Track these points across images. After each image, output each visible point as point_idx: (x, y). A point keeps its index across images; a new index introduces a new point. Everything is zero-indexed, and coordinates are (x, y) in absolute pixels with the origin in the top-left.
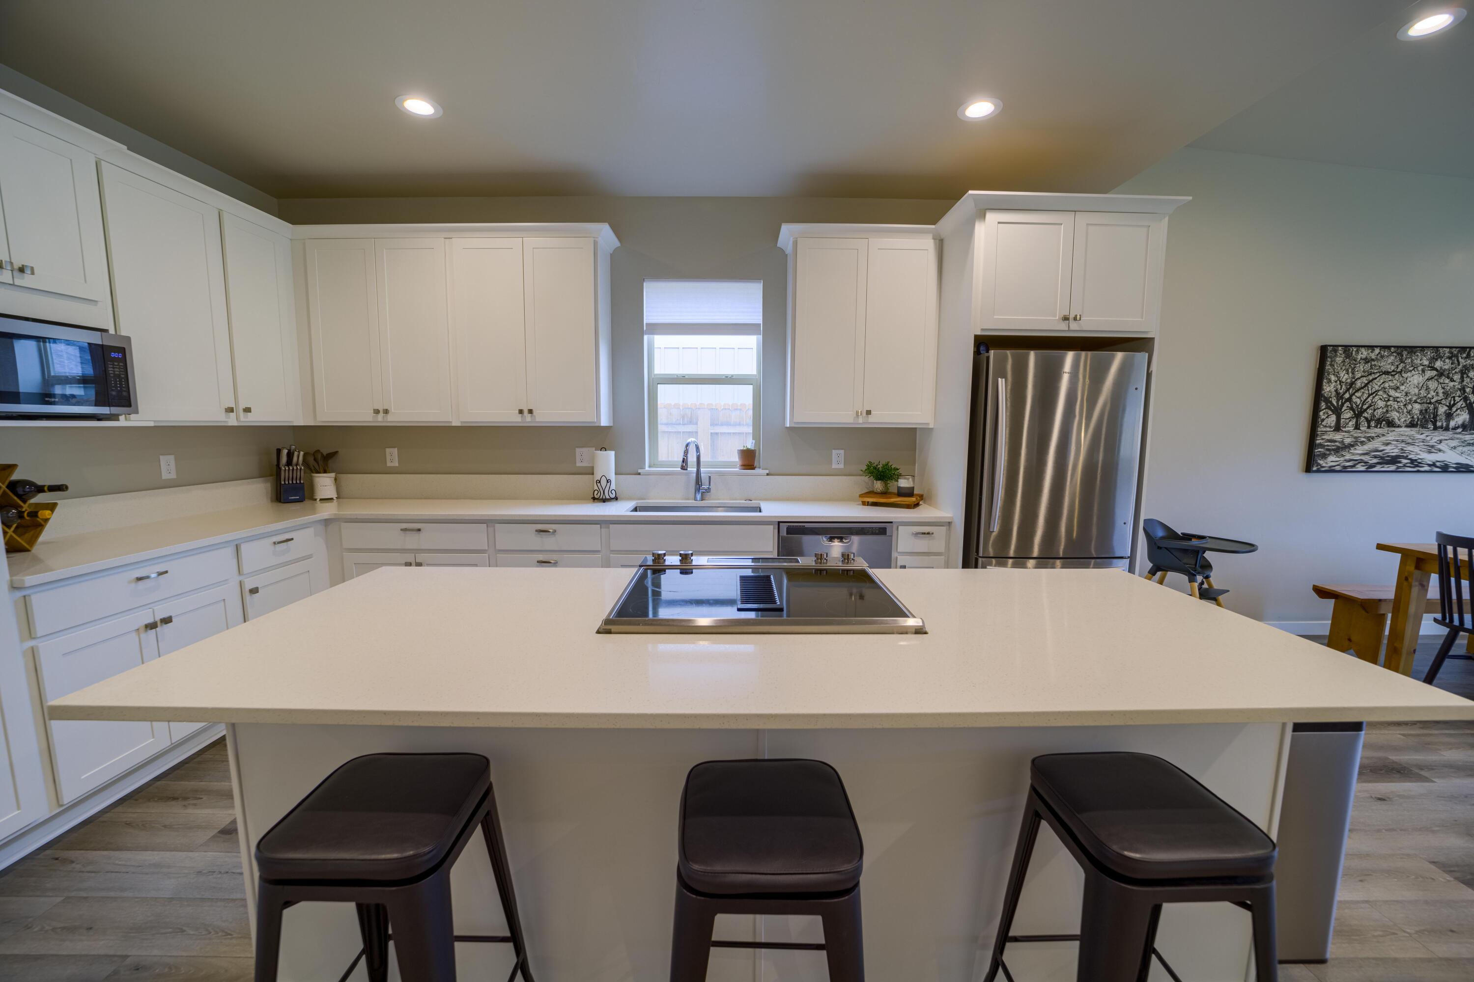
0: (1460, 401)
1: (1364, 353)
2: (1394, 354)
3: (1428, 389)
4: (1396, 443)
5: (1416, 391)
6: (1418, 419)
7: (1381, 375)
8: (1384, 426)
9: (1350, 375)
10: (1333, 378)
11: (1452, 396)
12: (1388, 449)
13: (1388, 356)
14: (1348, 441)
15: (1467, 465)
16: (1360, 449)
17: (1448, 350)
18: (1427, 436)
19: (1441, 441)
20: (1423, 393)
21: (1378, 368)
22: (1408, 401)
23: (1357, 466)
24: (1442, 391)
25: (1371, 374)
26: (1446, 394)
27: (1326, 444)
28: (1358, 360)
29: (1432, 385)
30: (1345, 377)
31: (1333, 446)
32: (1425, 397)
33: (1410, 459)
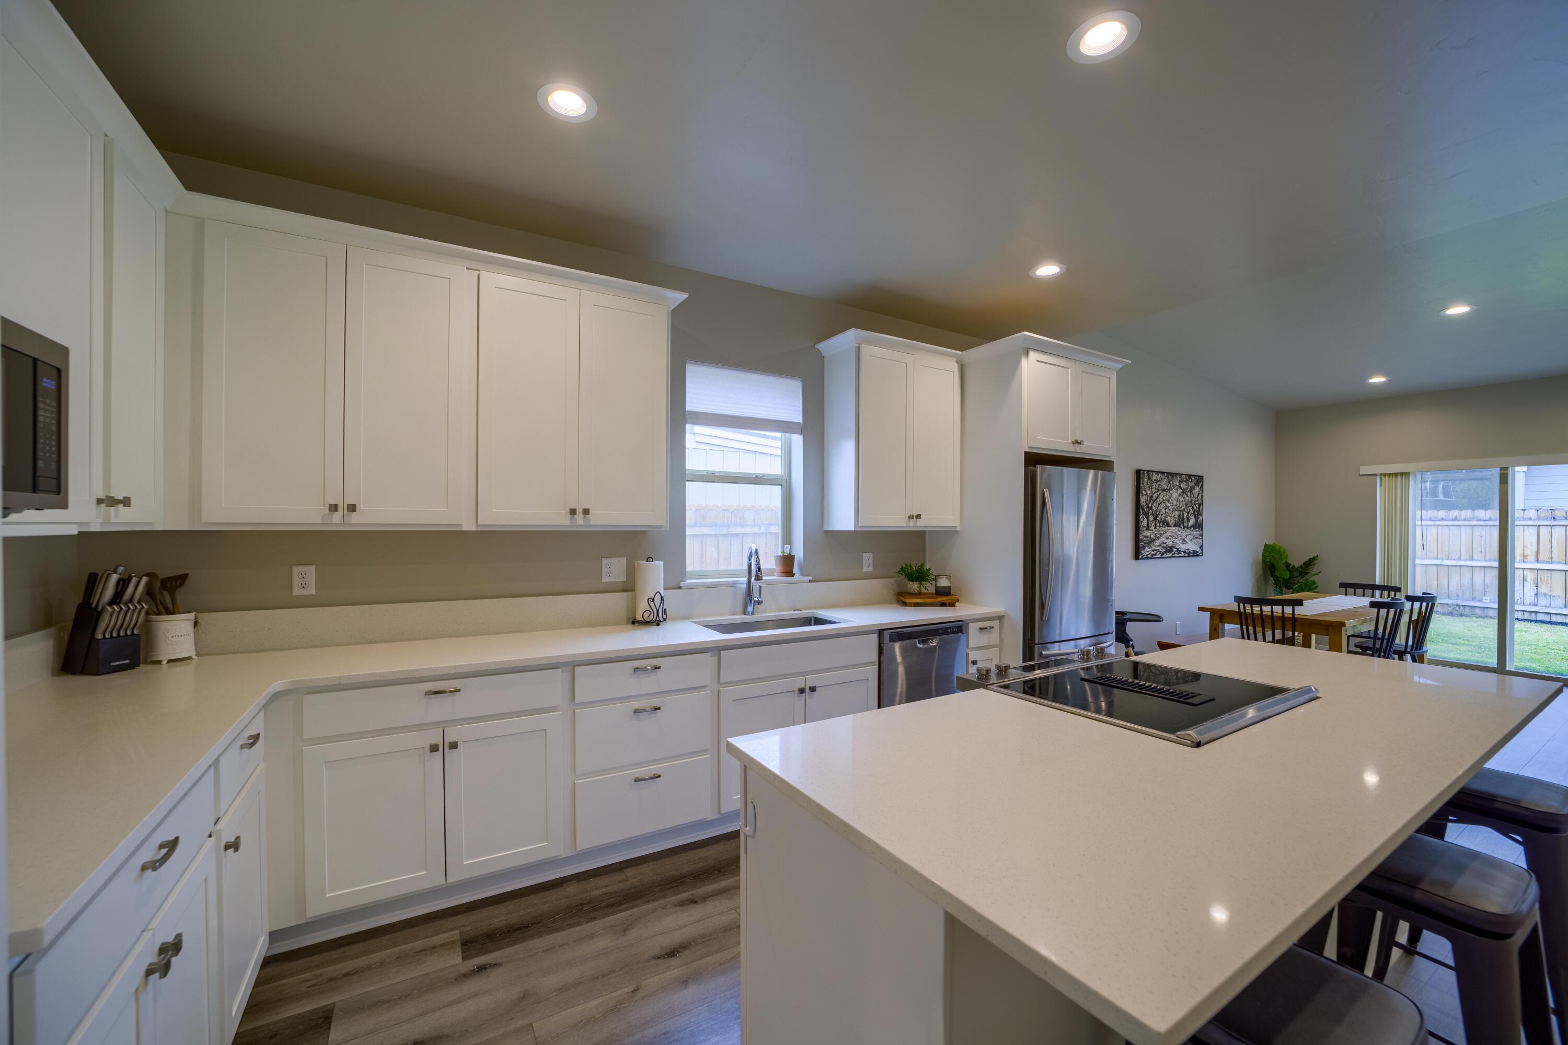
0: (1190, 509)
1: (1155, 477)
2: (1166, 478)
3: (1179, 501)
4: (1170, 538)
5: (1175, 502)
6: (1177, 521)
7: (1162, 491)
8: (1165, 526)
9: (1150, 491)
10: (1144, 493)
12: (1168, 542)
14: (1153, 536)
15: (1196, 551)
16: (1157, 543)
17: (1184, 476)
18: (1181, 533)
19: (1186, 536)
20: (1178, 504)
21: (1161, 486)
22: (1173, 509)
23: (1157, 554)
24: (1184, 502)
25: (1158, 491)
26: (1186, 505)
27: (1143, 539)
28: (1153, 481)
29: (1181, 499)
31: (1145, 541)
32: (1179, 507)
33: (1176, 548)
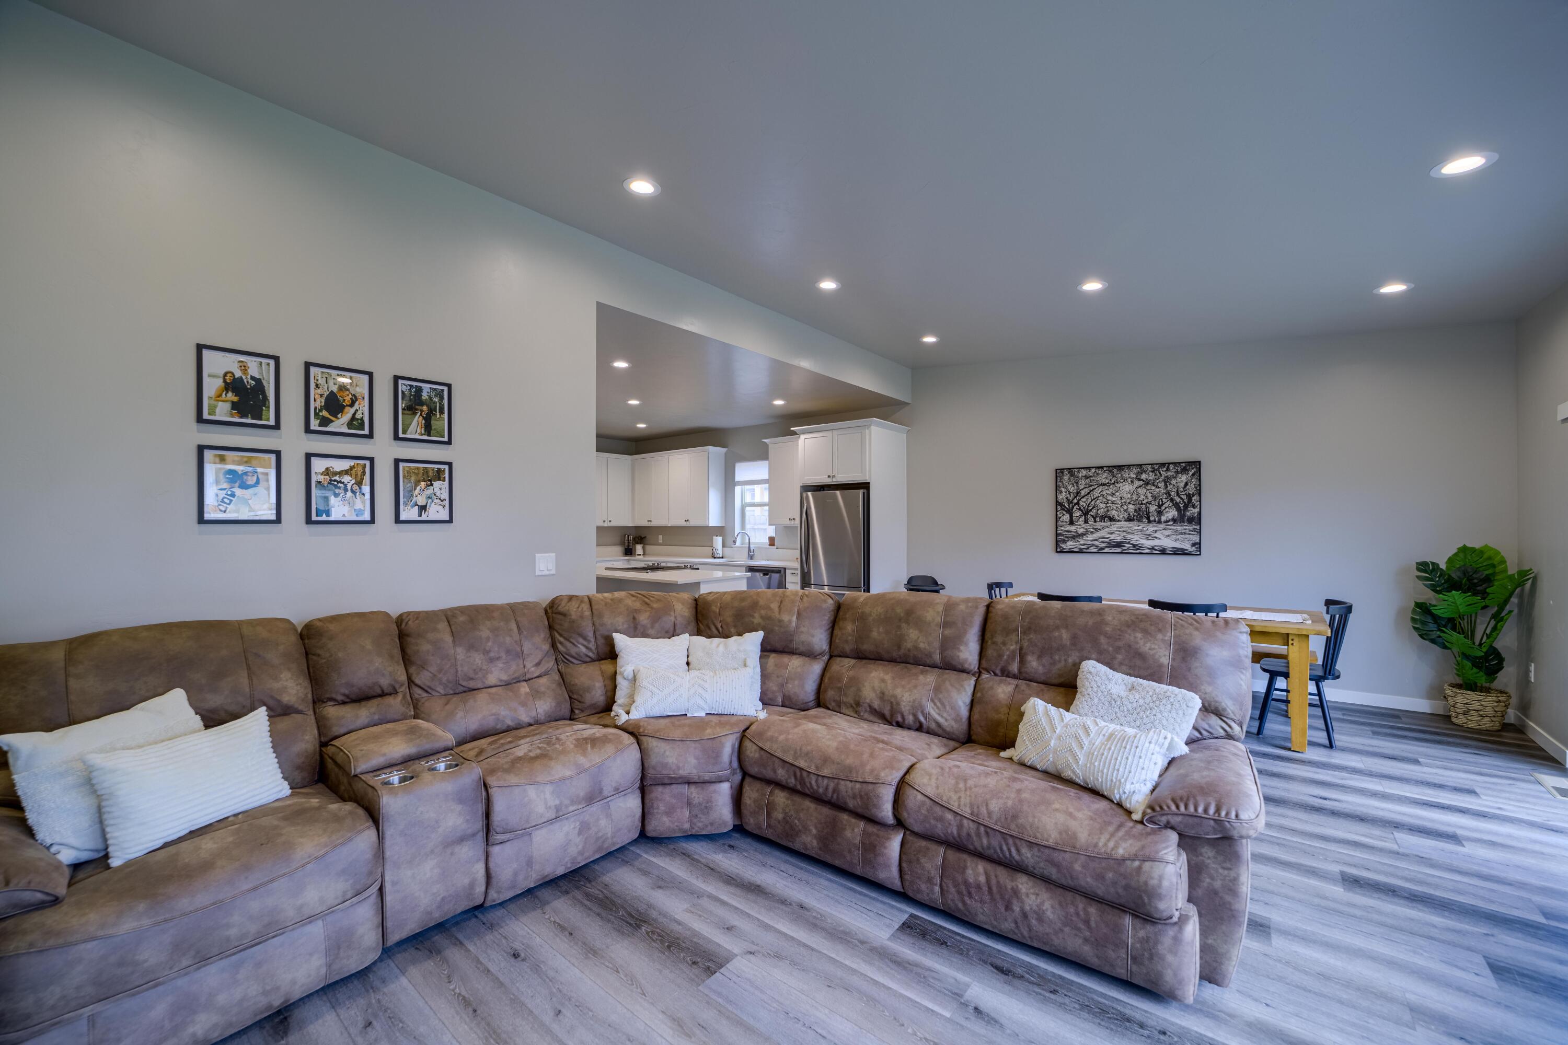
1: (1084, 472)
5: (1129, 496)
10: (1063, 490)
11: (1159, 498)
12: (1113, 537)
13: (1102, 474)
14: (1080, 531)
15: (1183, 548)
16: (1090, 537)
19: (1156, 531)
20: (1135, 497)
26: (1155, 498)
29: (1142, 491)
30: (1072, 489)
33: (1131, 544)
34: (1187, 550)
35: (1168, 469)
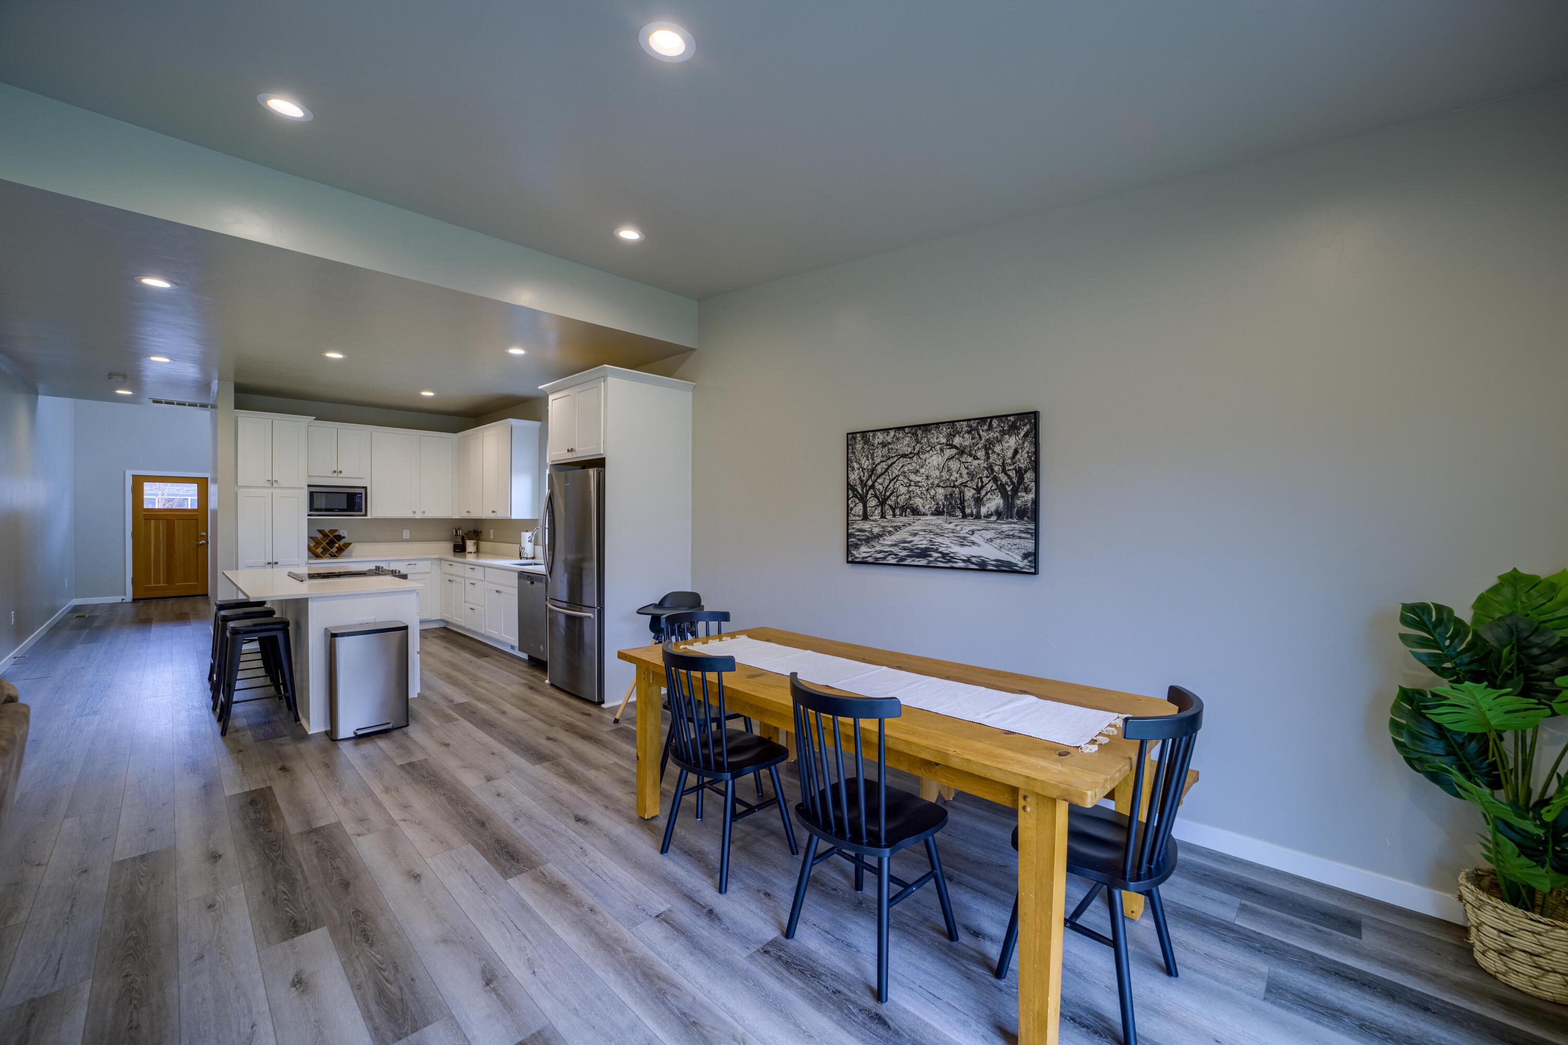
0: (989, 482)
1: (880, 437)
2: (909, 435)
3: (949, 470)
4: (923, 533)
5: (937, 473)
6: (944, 506)
7: (899, 458)
8: (909, 513)
9: (870, 461)
10: (856, 465)
11: (978, 477)
12: (916, 539)
13: (903, 438)
14: (876, 530)
15: (1010, 562)
16: (888, 540)
17: (965, 423)
18: (956, 526)
19: (973, 532)
20: (945, 475)
21: (895, 451)
22: (930, 485)
23: (888, 558)
24: (966, 471)
25: (889, 459)
26: (972, 475)
27: (857, 533)
28: (876, 445)
29: (954, 465)
30: (866, 464)
31: (863, 535)
32: (948, 479)
33: (940, 553)
34: (1016, 565)
35: (990, 427)
